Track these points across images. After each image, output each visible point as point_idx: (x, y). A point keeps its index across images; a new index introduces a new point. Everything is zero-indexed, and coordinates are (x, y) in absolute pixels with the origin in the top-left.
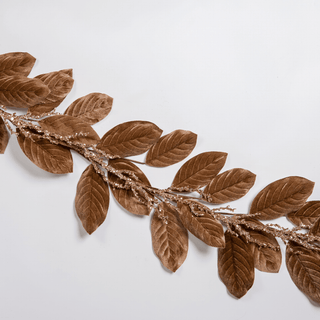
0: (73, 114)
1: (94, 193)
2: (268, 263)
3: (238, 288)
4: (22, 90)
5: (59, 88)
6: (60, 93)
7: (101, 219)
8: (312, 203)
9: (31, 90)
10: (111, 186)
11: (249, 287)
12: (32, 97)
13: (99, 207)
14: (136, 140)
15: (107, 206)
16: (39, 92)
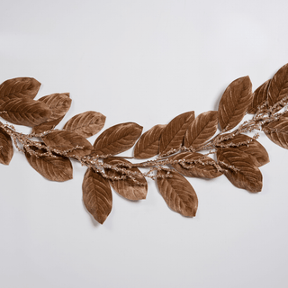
0: (72, 128)
1: (98, 190)
2: (258, 159)
3: (254, 185)
4: (29, 111)
5: (59, 107)
6: (60, 112)
7: (108, 210)
8: (257, 91)
9: (36, 112)
10: (111, 180)
11: (261, 179)
12: (38, 118)
13: (104, 200)
14: (122, 140)
15: (110, 197)
16: (43, 113)
